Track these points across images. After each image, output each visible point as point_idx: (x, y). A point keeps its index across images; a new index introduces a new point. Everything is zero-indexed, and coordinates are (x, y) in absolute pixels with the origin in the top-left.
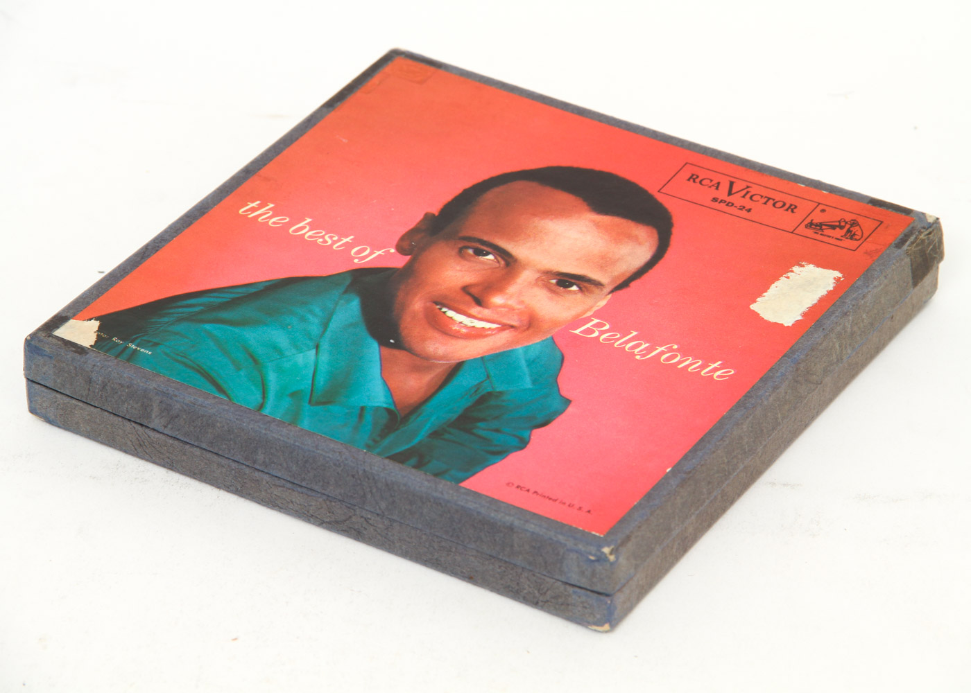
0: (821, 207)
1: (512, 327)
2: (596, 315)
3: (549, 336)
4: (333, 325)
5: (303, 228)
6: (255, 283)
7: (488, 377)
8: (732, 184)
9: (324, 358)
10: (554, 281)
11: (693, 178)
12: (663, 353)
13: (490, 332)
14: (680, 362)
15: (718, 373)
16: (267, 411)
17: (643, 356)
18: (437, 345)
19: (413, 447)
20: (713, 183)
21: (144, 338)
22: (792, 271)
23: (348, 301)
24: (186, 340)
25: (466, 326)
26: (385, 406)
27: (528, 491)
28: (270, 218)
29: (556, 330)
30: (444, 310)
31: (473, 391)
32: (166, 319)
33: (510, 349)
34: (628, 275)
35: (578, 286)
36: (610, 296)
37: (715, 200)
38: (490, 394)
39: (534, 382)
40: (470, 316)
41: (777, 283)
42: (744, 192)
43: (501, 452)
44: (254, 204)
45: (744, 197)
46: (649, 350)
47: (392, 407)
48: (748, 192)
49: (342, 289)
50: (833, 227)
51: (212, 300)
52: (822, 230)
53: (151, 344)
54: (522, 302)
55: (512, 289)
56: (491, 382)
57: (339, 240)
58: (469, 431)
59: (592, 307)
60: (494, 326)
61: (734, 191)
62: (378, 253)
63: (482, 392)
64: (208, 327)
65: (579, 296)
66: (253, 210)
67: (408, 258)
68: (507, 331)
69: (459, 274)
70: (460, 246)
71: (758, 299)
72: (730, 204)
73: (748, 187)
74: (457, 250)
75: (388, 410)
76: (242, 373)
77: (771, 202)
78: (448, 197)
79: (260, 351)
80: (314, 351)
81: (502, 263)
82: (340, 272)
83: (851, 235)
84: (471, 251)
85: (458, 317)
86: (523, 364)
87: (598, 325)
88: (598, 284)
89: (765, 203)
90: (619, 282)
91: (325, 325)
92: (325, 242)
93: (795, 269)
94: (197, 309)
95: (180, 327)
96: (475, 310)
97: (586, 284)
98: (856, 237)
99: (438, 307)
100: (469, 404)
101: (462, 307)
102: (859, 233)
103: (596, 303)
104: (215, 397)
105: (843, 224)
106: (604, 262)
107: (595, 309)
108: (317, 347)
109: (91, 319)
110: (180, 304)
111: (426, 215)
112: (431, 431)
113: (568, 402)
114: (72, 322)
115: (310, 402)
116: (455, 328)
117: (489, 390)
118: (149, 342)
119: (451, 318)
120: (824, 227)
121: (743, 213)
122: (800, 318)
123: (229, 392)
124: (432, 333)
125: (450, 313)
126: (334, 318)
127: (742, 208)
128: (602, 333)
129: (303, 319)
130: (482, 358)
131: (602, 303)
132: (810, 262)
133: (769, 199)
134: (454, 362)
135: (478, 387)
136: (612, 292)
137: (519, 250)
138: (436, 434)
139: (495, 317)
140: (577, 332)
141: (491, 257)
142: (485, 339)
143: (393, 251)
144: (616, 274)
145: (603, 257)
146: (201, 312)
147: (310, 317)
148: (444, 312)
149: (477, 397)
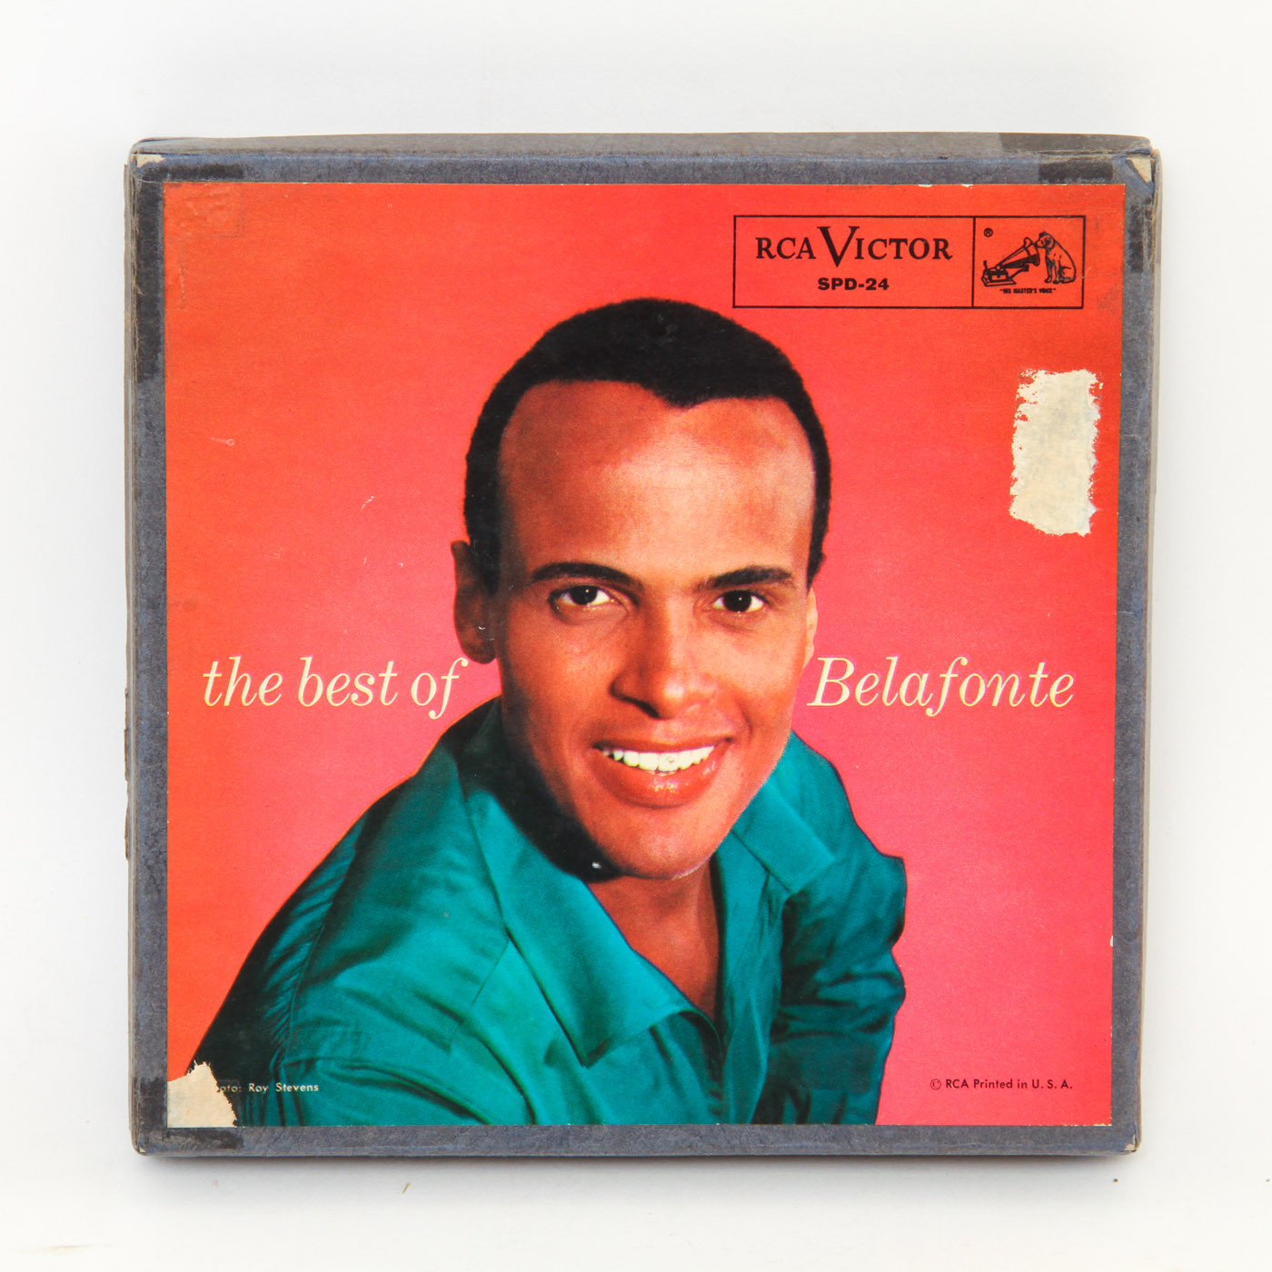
0: (982, 224)
1: (728, 740)
2: (823, 650)
3: (789, 733)
4: (499, 878)
5: (312, 685)
6: (337, 847)
7: (766, 869)
8: (825, 231)
9: (535, 954)
10: (719, 604)
11: (763, 249)
12: (955, 684)
13: (707, 771)
14: (990, 692)
15: (1054, 691)
16: (544, 1117)
17: (934, 704)
18: (659, 840)
19: (769, 1077)
20: (799, 243)
21: (286, 1061)
22: (1022, 400)
23: (483, 812)
24: (339, 1029)
25: (669, 776)
26: (677, 1009)
27: (965, 1084)
28: (254, 689)
29: (790, 714)
30: (618, 755)
31: (766, 911)
32: (282, 1002)
33: (755, 792)
34: (807, 529)
35: (760, 597)
36: (812, 595)
37: (823, 284)
38: (789, 902)
39: (833, 847)
40: (660, 749)
41: (1018, 440)
42: (854, 243)
43: (881, 1022)
44: (213, 675)
45: (859, 256)
46: (935, 685)
47: (686, 1007)
48: (860, 241)
49: (457, 791)
50: (1023, 266)
51: (307, 919)
52: (1009, 279)
53: (302, 1067)
54: (706, 678)
55: (677, 655)
56: (777, 878)
57: (380, 681)
58: (813, 1000)
59: (805, 635)
60: (704, 753)
61: (839, 252)
62: (450, 678)
63: (779, 909)
64: (346, 980)
65: (771, 615)
66: (221, 685)
67: (494, 664)
68: (729, 754)
69: (585, 662)
70: (545, 596)
71: (1013, 491)
72: (850, 284)
73: (854, 229)
74: (547, 609)
75: (684, 1014)
76: (457, 1053)
77: (904, 248)
78: (458, 491)
79: (444, 990)
80: (511, 946)
81: (626, 601)
82: (428, 752)
83: (1058, 275)
84: (567, 600)
85: (647, 761)
86: (793, 814)
87: (838, 669)
88: (782, 576)
89: (898, 256)
90: (806, 555)
91: (488, 882)
92: (363, 697)
93: (1024, 391)
94: (303, 952)
95: (314, 1006)
96: (658, 731)
97: (766, 586)
98: (1069, 273)
99: (606, 753)
100: (779, 941)
101: (634, 734)
102: (1065, 262)
103: (803, 620)
104: (462, 1130)
105: (1033, 251)
106: (758, 518)
107: (811, 634)
108: (509, 935)
109: (191, 1067)
110: (275, 954)
111: (455, 548)
112: (768, 1028)
113: (897, 863)
114: (174, 1087)
115: (582, 1063)
116: (658, 787)
117: (785, 897)
118: (298, 1063)
119: (637, 767)
120: (1011, 272)
121: (878, 296)
122: (1092, 510)
123: (472, 1107)
124: (638, 818)
125: (632, 758)
126: (491, 861)
127: (872, 284)
128: (852, 683)
129: (453, 889)
130: (733, 832)
131: (812, 616)
132: (1037, 367)
133: (898, 241)
134: (703, 863)
135: (766, 896)
136: (809, 583)
137: (632, 558)
138: (778, 1031)
139: (692, 731)
140: (818, 701)
141: (602, 597)
142: (712, 790)
143: (465, 662)
144: (790, 537)
145: (750, 509)
146: (314, 955)
147: (455, 877)
148: (622, 761)
149: (778, 922)
